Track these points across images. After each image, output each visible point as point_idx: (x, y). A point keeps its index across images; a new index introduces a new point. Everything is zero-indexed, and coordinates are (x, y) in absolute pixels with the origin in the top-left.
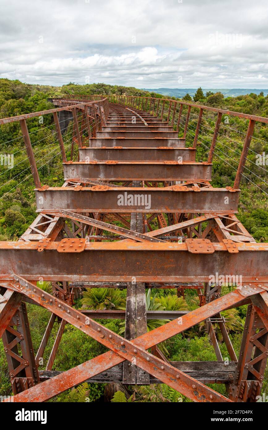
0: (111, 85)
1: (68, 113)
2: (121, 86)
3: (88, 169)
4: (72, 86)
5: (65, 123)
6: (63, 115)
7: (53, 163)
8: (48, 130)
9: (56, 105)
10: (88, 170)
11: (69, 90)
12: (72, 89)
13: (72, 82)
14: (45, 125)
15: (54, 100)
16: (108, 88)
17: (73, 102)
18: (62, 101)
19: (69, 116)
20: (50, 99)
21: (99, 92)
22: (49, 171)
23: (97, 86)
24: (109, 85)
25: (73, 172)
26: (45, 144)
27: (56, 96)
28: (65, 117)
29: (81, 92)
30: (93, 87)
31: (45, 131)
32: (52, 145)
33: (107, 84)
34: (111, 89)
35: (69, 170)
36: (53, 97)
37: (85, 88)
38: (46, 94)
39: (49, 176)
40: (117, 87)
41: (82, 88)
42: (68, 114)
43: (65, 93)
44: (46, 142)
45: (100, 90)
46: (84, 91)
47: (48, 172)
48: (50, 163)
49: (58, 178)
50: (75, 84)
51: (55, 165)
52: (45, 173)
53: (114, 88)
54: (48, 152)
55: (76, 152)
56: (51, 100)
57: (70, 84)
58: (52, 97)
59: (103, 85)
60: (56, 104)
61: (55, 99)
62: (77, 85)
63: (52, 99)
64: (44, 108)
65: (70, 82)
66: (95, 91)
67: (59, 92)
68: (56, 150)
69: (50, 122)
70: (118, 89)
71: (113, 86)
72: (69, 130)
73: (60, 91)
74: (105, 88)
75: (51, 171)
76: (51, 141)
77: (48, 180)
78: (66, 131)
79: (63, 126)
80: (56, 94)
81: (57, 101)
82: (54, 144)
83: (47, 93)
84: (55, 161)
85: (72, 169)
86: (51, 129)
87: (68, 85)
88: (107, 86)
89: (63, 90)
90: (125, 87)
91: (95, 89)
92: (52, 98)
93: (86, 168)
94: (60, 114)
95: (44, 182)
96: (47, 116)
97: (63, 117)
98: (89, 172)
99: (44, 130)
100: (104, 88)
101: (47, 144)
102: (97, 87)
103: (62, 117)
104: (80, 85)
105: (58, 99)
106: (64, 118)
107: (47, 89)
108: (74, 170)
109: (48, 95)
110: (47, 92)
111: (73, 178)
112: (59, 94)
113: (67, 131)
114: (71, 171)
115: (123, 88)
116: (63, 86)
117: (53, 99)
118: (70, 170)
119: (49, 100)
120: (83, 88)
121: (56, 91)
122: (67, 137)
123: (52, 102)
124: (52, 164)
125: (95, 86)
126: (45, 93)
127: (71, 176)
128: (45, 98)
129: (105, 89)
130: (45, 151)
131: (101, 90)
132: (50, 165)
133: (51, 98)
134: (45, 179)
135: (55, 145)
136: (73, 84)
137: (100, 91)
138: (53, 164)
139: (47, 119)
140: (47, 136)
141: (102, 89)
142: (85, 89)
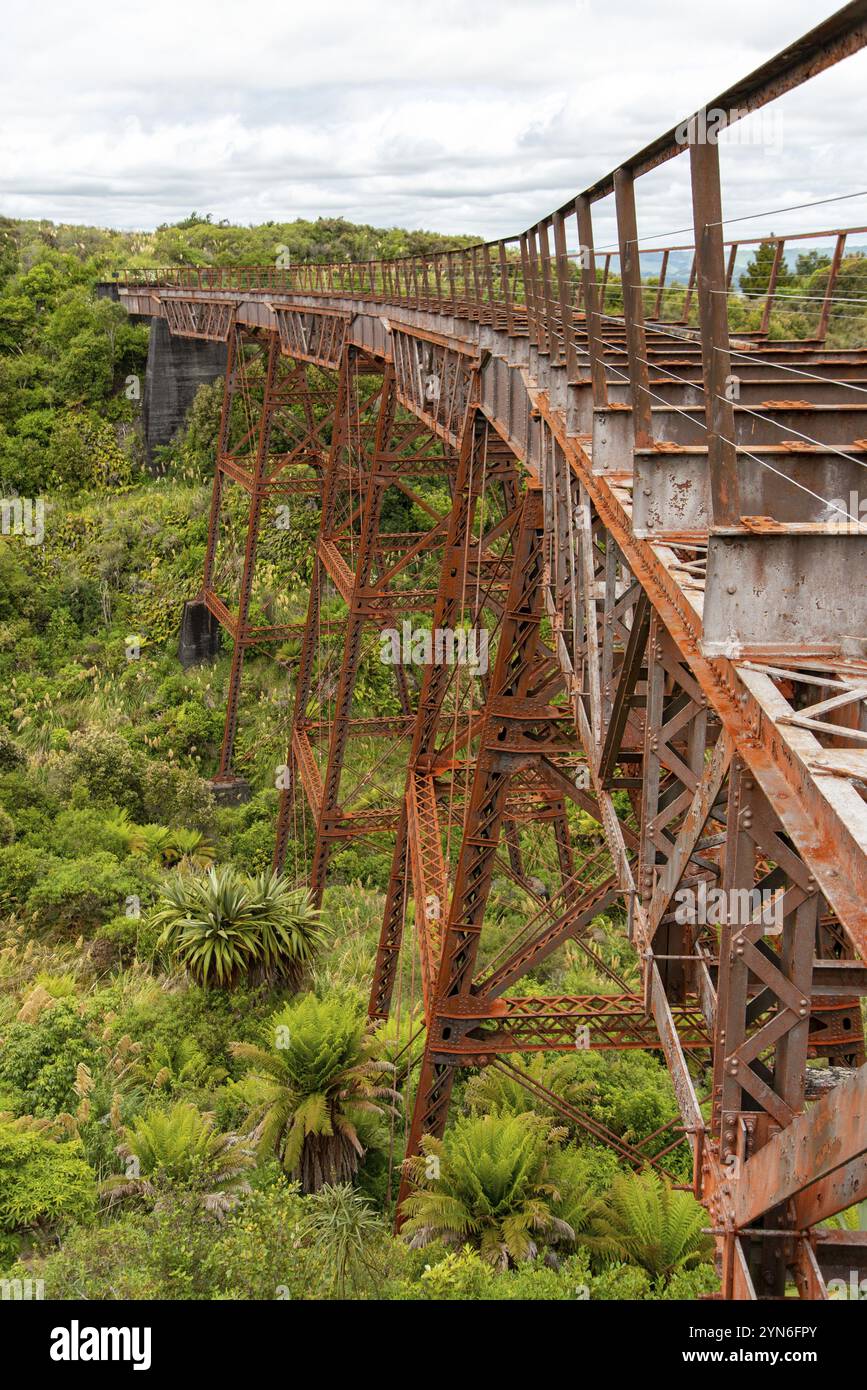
0: (377, 226)
1: (192, 347)
2: (421, 232)
3: (764, 482)
4: (203, 230)
5: (175, 394)
6: (170, 358)
7: (124, 570)
8: (99, 424)
9: (136, 312)
10: (759, 485)
11: (191, 245)
12: (206, 242)
13: (201, 215)
14: (84, 402)
15: (123, 292)
16: (364, 241)
17: (221, 296)
18: (163, 293)
19: (196, 360)
20: (106, 285)
21: (328, 260)
22: (106, 608)
23: (317, 229)
24: (368, 227)
25: (680, 496)
26: (86, 485)
27: (135, 272)
28: (176, 366)
29: (248, 257)
30: (299, 237)
31: (87, 429)
32: (117, 491)
33: (357, 223)
34: (380, 244)
35: (662, 485)
36: (121, 278)
37: (264, 241)
38: (90, 263)
39: (108, 631)
40: (406, 236)
41: (249, 240)
42: (188, 351)
43: (175, 259)
44: (91, 476)
45: (328, 247)
46: (259, 252)
47: (100, 612)
48: (111, 570)
49: (148, 639)
50: (215, 221)
51: (133, 577)
52: (89, 613)
53: (391, 242)
54: (100, 522)
55: (228, 523)
56: (110, 288)
57: (193, 223)
58: (115, 275)
59: (341, 228)
60: (134, 308)
61: (133, 286)
62: (225, 224)
63: (114, 285)
64: (83, 325)
65: (194, 214)
66: (308, 255)
67: (147, 257)
68: (138, 512)
69: (110, 387)
70: (409, 244)
71: (386, 233)
72: (198, 425)
73: (152, 250)
74: (351, 238)
75: (114, 608)
76: (114, 474)
77: (103, 647)
78: (180, 431)
79: (169, 407)
80: (134, 262)
81: (141, 292)
82: (127, 489)
83: (91, 258)
84: (136, 562)
85: (680, 480)
86: (111, 420)
87: (183, 227)
88: (357, 230)
89: (165, 248)
90: (436, 236)
91: (306, 242)
92: (114, 280)
93: (753, 475)
94: (156, 353)
95: (85, 657)
96: (96, 359)
97: (171, 365)
98: (763, 494)
99: (82, 422)
100: (345, 241)
101: (94, 486)
102: (314, 234)
103: (163, 365)
104: (235, 227)
105: (142, 285)
106: (173, 370)
107: (91, 240)
108: (687, 485)
109: (98, 267)
110: (92, 254)
111: (679, 530)
112: (145, 262)
113: (186, 429)
114: (671, 490)
115: (430, 240)
116: (161, 229)
117: (122, 286)
118: (669, 485)
119: (103, 289)
120: (255, 238)
121: (133, 248)
122: (187, 455)
123: (117, 297)
124: (121, 573)
125: (307, 231)
126: (84, 258)
127: (666, 520)
128: (83, 281)
129: (350, 245)
130: (87, 514)
131: (333, 247)
132: (113, 582)
133: (110, 279)
134: (89, 641)
135: (130, 491)
136: (204, 222)
137: (328, 255)
138: (125, 575)
139: (95, 375)
140: (96, 449)
141: (337, 242)
142: (260, 243)
